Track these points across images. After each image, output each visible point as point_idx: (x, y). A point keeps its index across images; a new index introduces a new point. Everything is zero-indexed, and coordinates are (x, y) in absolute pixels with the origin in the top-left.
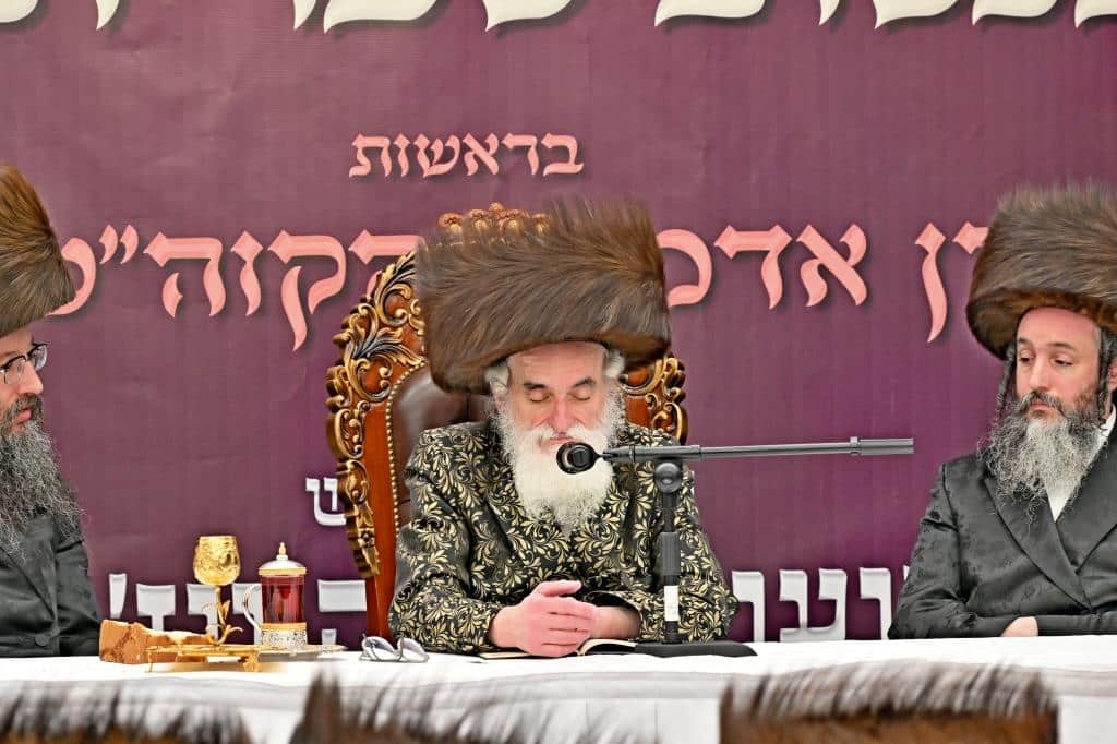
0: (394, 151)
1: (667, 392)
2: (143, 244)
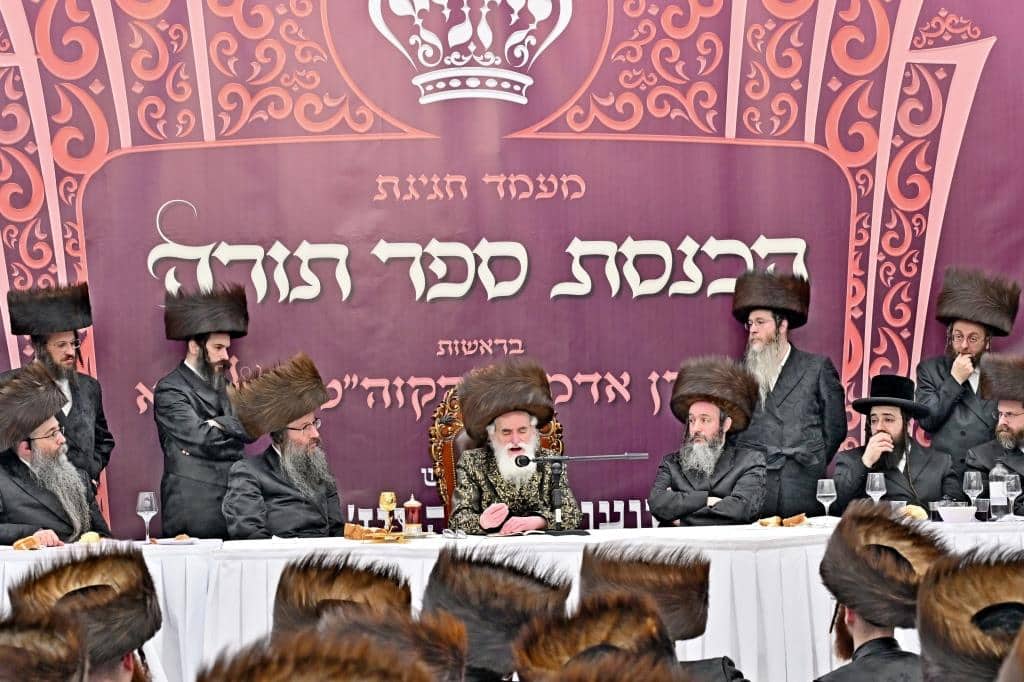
0: (453, 346)
1: (556, 435)
2: (360, 381)
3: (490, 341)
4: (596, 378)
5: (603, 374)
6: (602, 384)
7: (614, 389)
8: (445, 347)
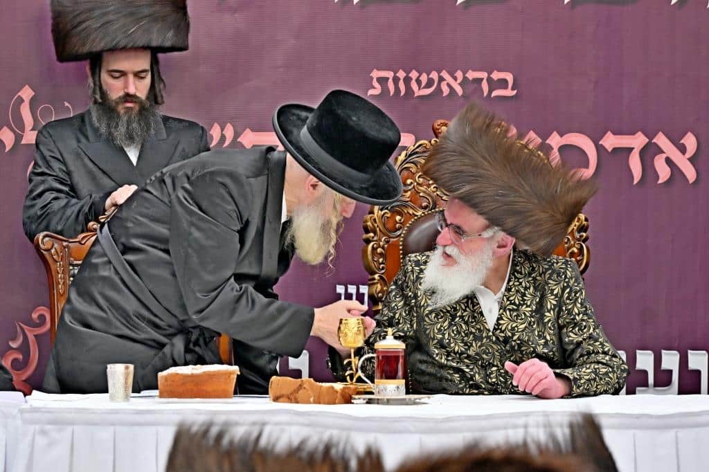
0: (396, 80)
1: (577, 236)
2: (237, 135)
3: (459, 74)
4: (638, 141)
5: (650, 135)
6: (649, 152)
7: (669, 161)
8: (382, 81)
